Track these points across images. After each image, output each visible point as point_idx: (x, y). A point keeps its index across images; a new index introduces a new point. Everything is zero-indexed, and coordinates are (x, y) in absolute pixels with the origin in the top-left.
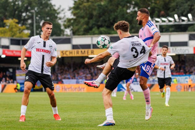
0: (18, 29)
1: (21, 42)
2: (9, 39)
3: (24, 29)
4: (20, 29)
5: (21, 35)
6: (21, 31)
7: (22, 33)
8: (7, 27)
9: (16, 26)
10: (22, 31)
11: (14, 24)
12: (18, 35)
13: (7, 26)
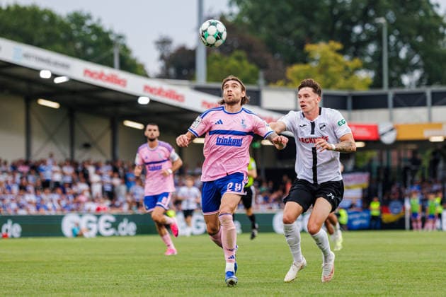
0: (341, 68)
1: (349, 102)
3: (357, 69)
4: (346, 68)
5: (349, 82)
6: (348, 73)
7: (354, 77)
8: (314, 64)
9: (336, 59)
10: (352, 74)
11: (332, 54)
12: (342, 82)
13: (313, 60)
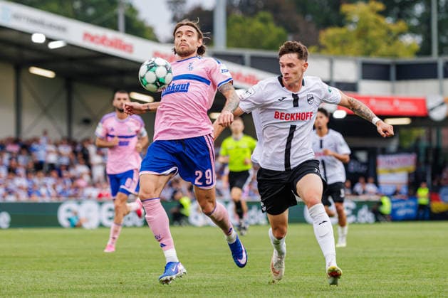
0: (383, 32)
1: (393, 72)
2: (356, 61)
3: (401, 33)
4: (389, 32)
5: (392, 49)
6: (393, 37)
7: (398, 42)
8: (351, 28)
9: (377, 22)
10: (395, 39)
11: (372, 16)
12: (384, 48)
13: (351, 22)
